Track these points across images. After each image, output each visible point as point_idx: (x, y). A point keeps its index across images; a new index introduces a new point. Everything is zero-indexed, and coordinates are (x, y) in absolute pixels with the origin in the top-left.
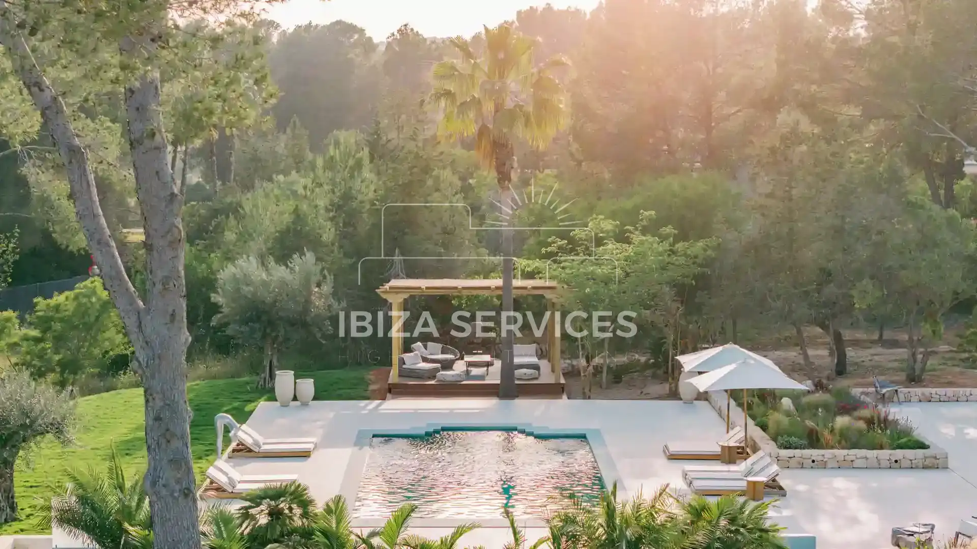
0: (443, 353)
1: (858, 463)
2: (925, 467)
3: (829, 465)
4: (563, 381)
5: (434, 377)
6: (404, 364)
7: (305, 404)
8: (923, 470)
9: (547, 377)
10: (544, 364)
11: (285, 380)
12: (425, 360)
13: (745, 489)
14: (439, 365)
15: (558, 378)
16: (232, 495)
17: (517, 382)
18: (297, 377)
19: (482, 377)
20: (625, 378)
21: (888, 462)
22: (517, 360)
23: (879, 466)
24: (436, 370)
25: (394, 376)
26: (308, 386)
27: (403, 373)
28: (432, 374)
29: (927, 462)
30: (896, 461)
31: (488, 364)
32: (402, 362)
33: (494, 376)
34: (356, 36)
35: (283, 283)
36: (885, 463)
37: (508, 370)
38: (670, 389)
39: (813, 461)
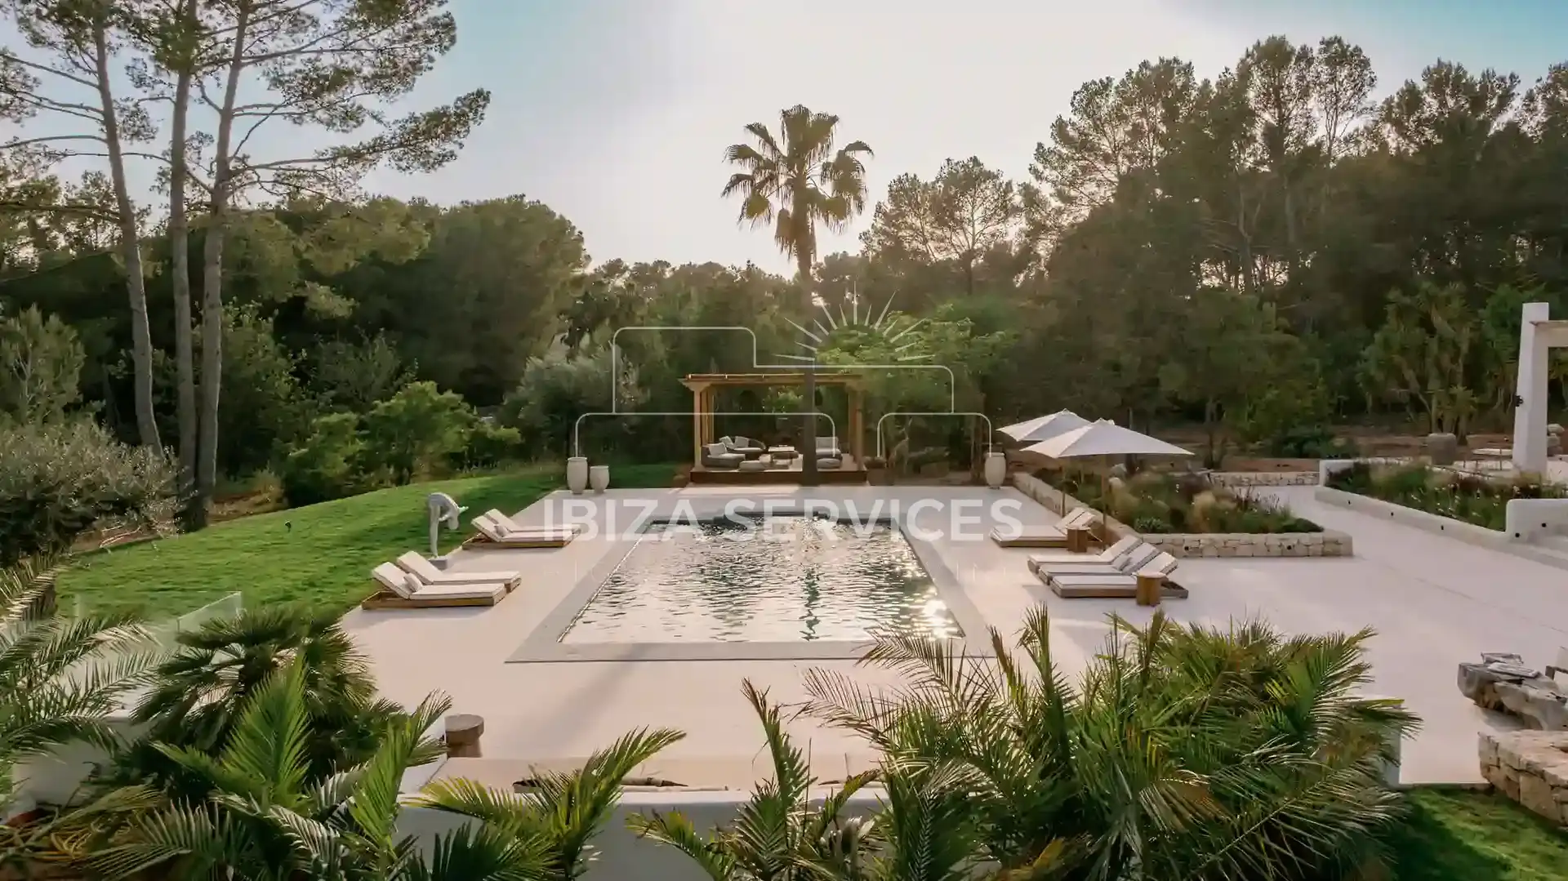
0: (750, 446)
1: (1242, 550)
2: (1324, 555)
3: (1206, 552)
4: (865, 469)
5: (737, 467)
6: (709, 454)
7: (600, 492)
8: (1323, 559)
9: (848, 464)
10: (847, 458)
11: (577, 465)
12: (731, 451)
13: (1135, 588)
14: (743, 455)
15: (860, 466)
16: (407, 603)
17: (819, 470)
18: (590, 463)
19: (786, 467)
20: (923, 469)
21: (1279, 549)
22: (819, 451)
23: (1268, 554)
24: (741, 459)
25: (698, 467)
26: (602, 473)
27: (707, 462)
28: (736, 463)
29: (1328, 549)
30: (1289, 548)
31: (791, 456)
32: (706, 452)
33: (796, 466)
34: (719, 273)
35: (585, 373)
36: (1276, 550)
37: (811, 460)
38: (973, 476)
39: (1187, 548)
